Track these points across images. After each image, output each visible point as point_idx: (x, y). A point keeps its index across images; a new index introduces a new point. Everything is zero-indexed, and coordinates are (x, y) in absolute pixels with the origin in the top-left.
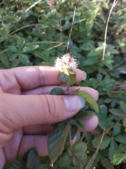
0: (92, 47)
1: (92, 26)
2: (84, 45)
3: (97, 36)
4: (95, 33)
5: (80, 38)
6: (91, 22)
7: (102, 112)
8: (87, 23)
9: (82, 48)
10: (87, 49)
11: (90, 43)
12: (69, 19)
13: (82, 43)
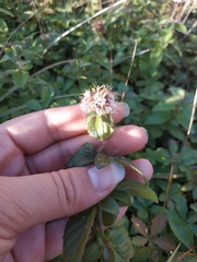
0: (160, 93)
1: (160, 60)
2: (146, 90)
3: (167, 73)
4: (164, 70)
5: (139, 79)
6: (158, 54)
7: (179, 208)
8: (151, 55)
9: (144, 95)
10: (152, 97)
11: (157, 87)
12: (123, 48)
13: (143, 87)
